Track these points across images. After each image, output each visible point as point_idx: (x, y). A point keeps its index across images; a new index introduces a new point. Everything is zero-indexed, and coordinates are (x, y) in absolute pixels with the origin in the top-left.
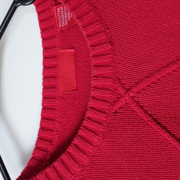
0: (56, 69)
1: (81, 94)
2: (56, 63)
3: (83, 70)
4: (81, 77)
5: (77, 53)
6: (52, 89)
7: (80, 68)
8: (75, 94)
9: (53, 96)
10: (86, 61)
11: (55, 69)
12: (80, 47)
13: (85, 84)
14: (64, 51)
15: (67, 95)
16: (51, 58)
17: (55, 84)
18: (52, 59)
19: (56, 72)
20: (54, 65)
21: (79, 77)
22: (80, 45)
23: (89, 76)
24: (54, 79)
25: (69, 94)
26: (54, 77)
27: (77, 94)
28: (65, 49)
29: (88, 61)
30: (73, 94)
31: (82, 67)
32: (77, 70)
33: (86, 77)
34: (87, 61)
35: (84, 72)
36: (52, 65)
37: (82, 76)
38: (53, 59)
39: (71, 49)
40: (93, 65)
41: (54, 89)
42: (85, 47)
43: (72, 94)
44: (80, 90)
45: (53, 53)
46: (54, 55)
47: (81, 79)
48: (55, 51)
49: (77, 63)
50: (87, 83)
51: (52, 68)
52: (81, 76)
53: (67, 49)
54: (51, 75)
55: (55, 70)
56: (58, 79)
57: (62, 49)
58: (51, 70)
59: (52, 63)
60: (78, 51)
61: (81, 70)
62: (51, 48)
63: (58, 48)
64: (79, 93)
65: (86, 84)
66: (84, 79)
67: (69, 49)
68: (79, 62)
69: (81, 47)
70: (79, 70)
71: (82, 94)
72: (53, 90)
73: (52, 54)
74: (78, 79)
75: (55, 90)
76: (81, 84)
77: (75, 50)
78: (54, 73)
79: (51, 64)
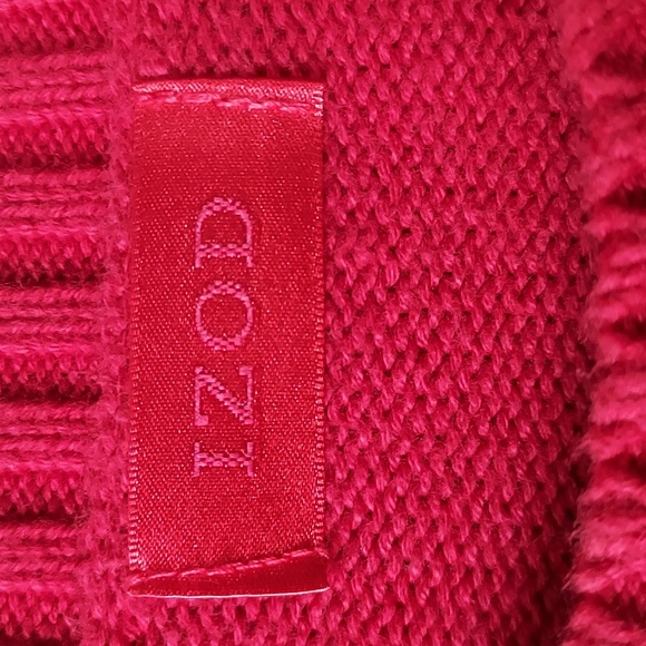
0: (87, 304)
1: (376, 613)
2: (91, 231)
3: (412, 339)
4: (386, 416)
5: (352, 129)
6: (23, 531)
7: (381, 308)
8: (305, 612)
9: (29, 613)
10: (450, 239)
11: (80, 295)
12: (397, 73)
13: (423, 501)
14: (202, 94)
15: (205, 619)
16: (36, 165)
17: (63, 477)
18: (41, 179)
19: (87, 338)
20: (62, 244)
21: (365, 417)
22: (395, 47)
23: (474, 405)
24: (58, 413)
25: (240, 611)
26: (59, 395)
27: (336, 617)
28: (211, 74)
29: (471, 233)
30: (286, 614)
31: (405, 297)
32: (346, 332)
33: (441, 425)
34: (460, 236)
35: (422, 356)
36: (44, 243)
37: (398, 406)
38: (54, 181)
39: (284, 75)
40: (613, 313)
41: (52, 534)
42: (449, 70)
43: (276, 614)
44: (370, 568)
45: (64, 113)
46: (68, 129)
47: (386, 440)
48: (91, 93)
49: (349, 256)
50: (458, 486)
51: (44, 282)
52: (387, 401)
53: (233, 74)
54: (26, 360)
55: (73, 304)
56: (109, 424)
57: (175, 75)
58: (26, 305)
59: (44, 230)
60: (363, 111)
61: (390, 333)
62: (40, 51)
63: (125, 52)
64: (355, 603)
65: (445, 504)
66: (417, 441)
67: (260, 74)
68: (372, 239)
69: (406, 70)
70: (370, 338)
71: (387, 617)
72: (42, 542)
73: (46, 125)
74: (352, 437)
75: (57, 543)
76: (380, 499)
77: (331, 96)
78: (53, 348)
79: (26, 231)
